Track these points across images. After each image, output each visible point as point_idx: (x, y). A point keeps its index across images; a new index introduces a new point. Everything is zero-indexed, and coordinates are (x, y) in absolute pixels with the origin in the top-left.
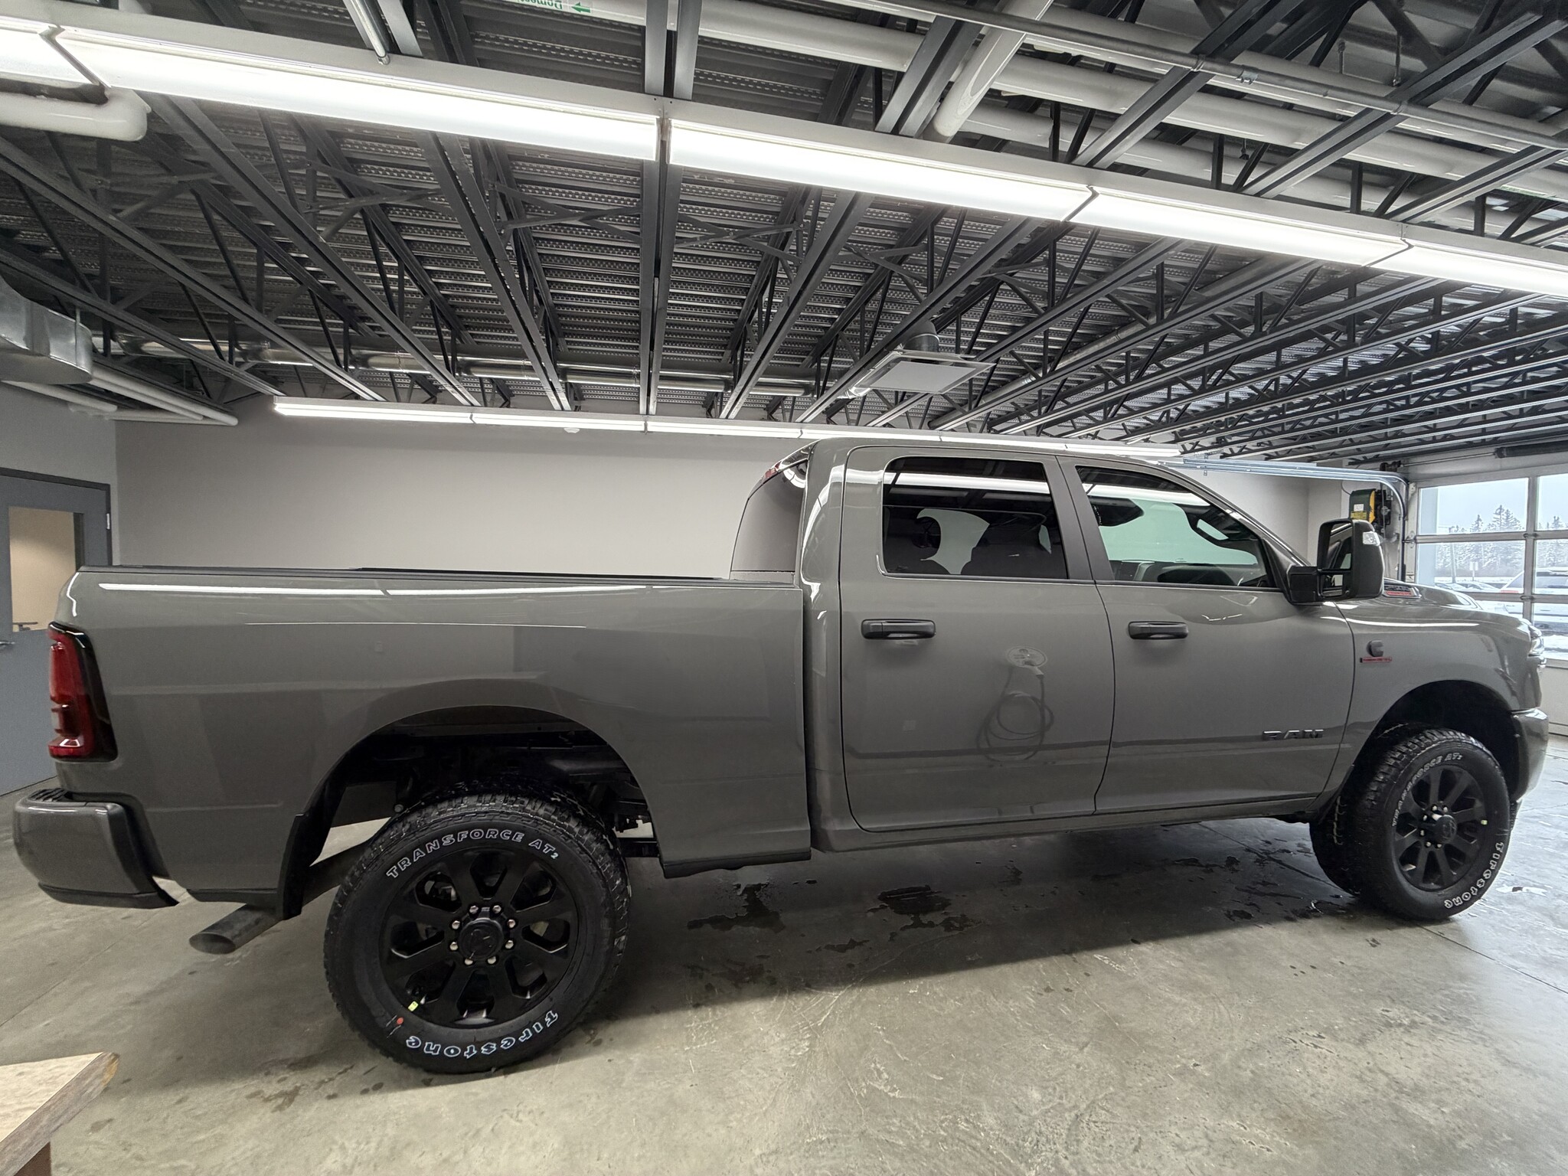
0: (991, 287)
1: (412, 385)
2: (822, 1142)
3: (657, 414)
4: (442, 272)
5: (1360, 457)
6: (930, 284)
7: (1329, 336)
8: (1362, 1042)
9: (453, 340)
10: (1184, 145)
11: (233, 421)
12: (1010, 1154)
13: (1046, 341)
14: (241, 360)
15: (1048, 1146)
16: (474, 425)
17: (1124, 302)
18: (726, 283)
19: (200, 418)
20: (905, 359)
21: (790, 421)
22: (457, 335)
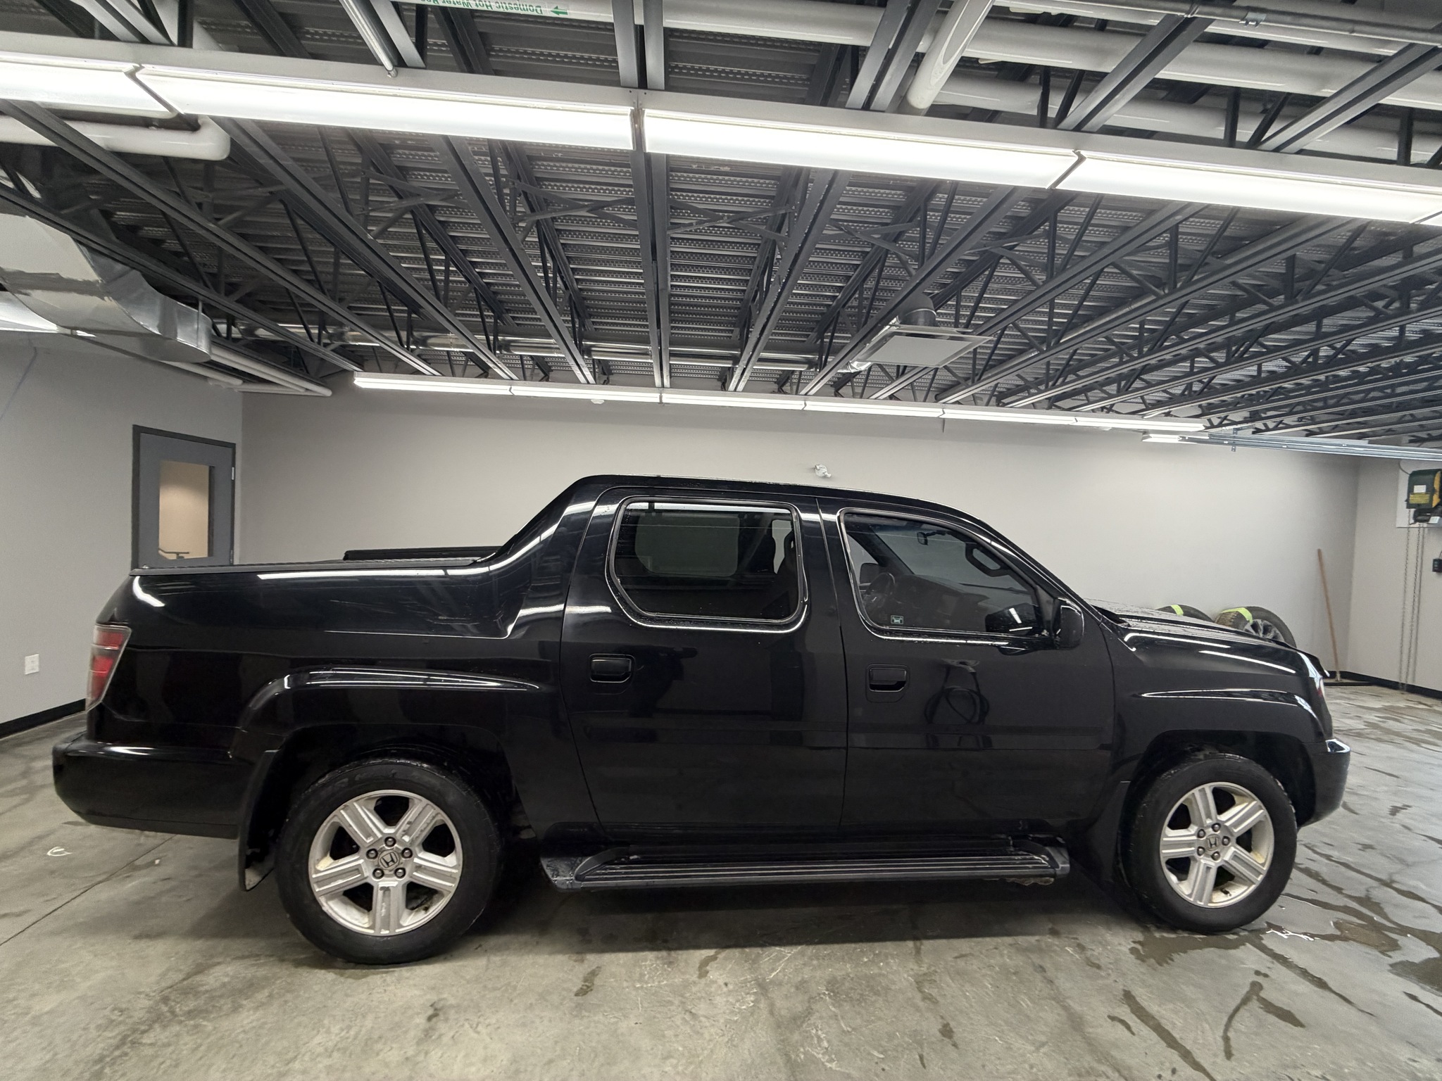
0: (989, 262)
1: (466, 362)
3: (672, 386)
4: (483, 263)
6: (921, 258)
9: (496, 322)
10: (1197, 103)
11: (327, 393)
13: (1052, 314)
14: (327, 341)
16: (513, 395)
18: (730, 265)
19: (302, 390)
20: (899, 334)
21: (797, 393)
22: (499, 318)
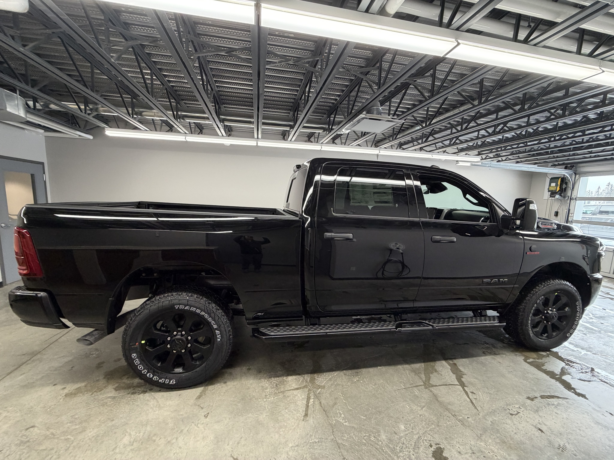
0: (405, 86)
1: (162, 124)
2: (316, 443)
3: (262, 138)
4: (170, 75)
5: (556, 163)
6: (379, 85)
7: (553, 111)
8: (537, 411)
9: (176, 105)
10: (501, 20)
11: (91, 137)
12: (391, 452)
13: (428, 111)
14: (90, 112)
15: (406, 450)
16: (187, 141)
17: (464, 94)
18: (290, 82)
19: (77, 136)
20: (366, 118)
21: (317, 143)
22: (178, 103)
